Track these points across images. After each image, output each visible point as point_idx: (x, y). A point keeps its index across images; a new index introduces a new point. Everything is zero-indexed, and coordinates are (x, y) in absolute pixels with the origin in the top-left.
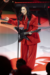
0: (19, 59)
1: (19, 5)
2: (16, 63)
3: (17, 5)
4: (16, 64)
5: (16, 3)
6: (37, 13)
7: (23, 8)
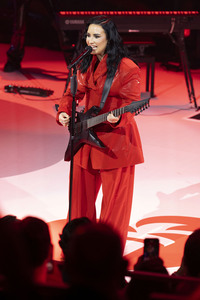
1: (76, 22)
3: (67, 22)
5: (62, 13)
6: (142, 54)
7: (95, 29)
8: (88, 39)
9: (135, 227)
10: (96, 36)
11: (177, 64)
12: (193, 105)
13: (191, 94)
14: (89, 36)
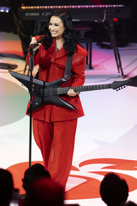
0: (32, 164)
1: (33, 14)
2: (23, 177)
3: (27, 14)
4: (23, 180)
5: (23, 8)
6: (82, 37)
7: (55, 20)
8: (50, 27)
9: (78, 167)
10: (56, 25)
11: (109, 44)
12: (120, 74)
13: (119, 66)
14: (51, 24)
